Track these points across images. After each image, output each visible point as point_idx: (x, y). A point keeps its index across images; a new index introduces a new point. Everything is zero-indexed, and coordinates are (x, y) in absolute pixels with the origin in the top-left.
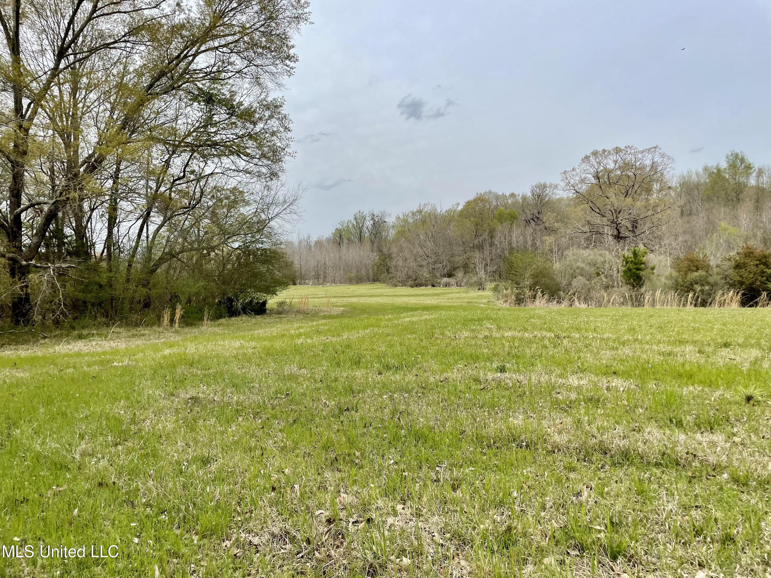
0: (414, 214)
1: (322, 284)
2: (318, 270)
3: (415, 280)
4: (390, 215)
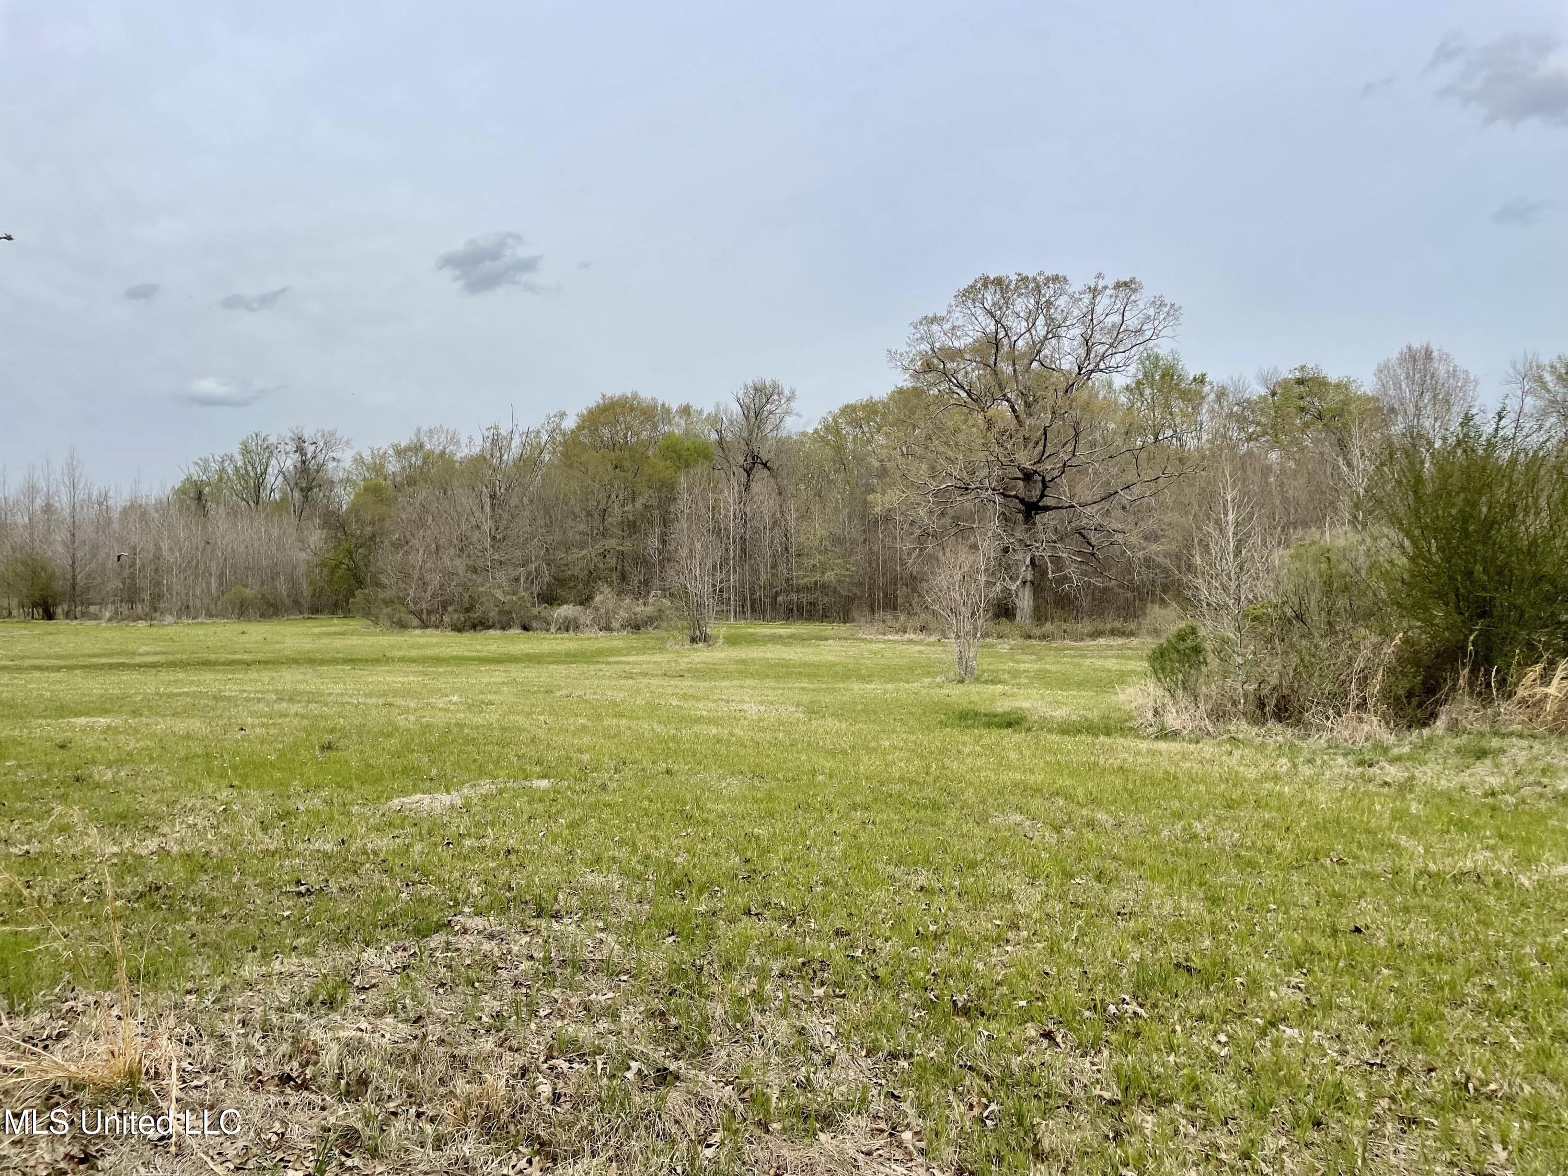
0: (400, 453)
1: (147, 617)
2: (132, 577)
3: (468, 610)
4: (347, 443)
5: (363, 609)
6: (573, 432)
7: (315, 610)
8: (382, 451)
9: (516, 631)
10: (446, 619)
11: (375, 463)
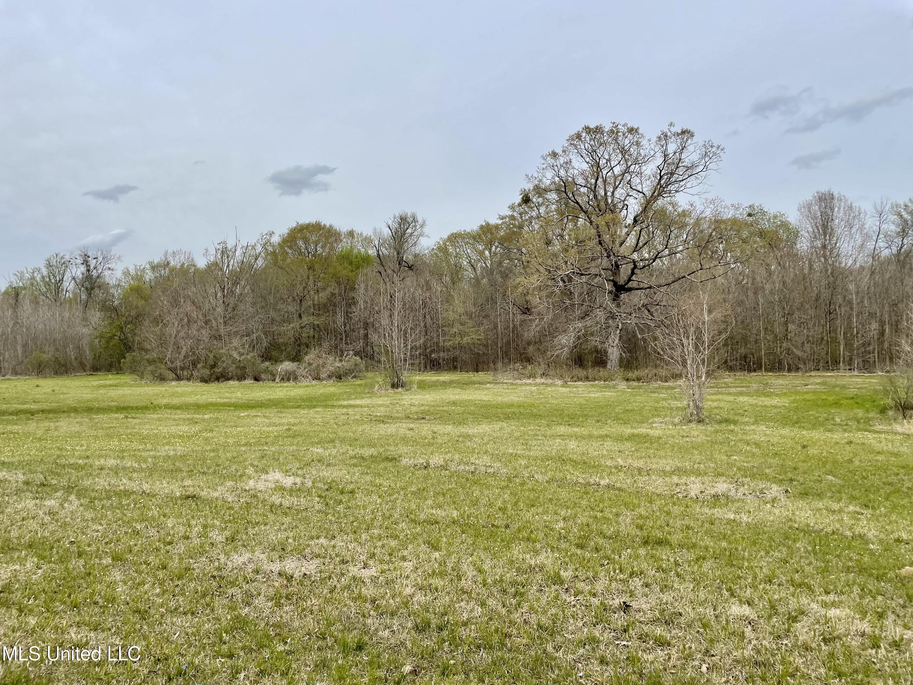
5: (131, 368)
6: (279, 244)
7: (96, 369)
8: (142, 267)
9: (249, 382)
10: (195, 373)
11: (137, 275)
